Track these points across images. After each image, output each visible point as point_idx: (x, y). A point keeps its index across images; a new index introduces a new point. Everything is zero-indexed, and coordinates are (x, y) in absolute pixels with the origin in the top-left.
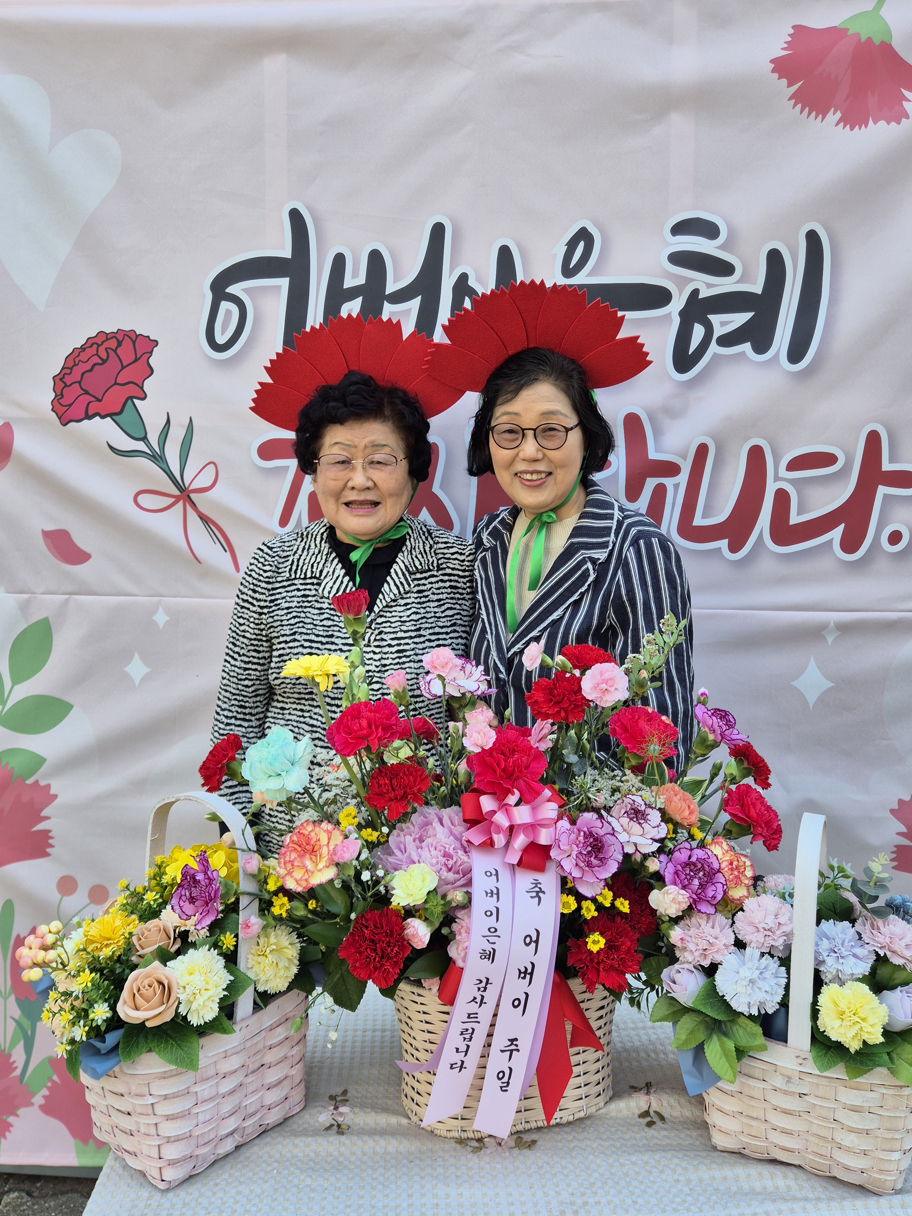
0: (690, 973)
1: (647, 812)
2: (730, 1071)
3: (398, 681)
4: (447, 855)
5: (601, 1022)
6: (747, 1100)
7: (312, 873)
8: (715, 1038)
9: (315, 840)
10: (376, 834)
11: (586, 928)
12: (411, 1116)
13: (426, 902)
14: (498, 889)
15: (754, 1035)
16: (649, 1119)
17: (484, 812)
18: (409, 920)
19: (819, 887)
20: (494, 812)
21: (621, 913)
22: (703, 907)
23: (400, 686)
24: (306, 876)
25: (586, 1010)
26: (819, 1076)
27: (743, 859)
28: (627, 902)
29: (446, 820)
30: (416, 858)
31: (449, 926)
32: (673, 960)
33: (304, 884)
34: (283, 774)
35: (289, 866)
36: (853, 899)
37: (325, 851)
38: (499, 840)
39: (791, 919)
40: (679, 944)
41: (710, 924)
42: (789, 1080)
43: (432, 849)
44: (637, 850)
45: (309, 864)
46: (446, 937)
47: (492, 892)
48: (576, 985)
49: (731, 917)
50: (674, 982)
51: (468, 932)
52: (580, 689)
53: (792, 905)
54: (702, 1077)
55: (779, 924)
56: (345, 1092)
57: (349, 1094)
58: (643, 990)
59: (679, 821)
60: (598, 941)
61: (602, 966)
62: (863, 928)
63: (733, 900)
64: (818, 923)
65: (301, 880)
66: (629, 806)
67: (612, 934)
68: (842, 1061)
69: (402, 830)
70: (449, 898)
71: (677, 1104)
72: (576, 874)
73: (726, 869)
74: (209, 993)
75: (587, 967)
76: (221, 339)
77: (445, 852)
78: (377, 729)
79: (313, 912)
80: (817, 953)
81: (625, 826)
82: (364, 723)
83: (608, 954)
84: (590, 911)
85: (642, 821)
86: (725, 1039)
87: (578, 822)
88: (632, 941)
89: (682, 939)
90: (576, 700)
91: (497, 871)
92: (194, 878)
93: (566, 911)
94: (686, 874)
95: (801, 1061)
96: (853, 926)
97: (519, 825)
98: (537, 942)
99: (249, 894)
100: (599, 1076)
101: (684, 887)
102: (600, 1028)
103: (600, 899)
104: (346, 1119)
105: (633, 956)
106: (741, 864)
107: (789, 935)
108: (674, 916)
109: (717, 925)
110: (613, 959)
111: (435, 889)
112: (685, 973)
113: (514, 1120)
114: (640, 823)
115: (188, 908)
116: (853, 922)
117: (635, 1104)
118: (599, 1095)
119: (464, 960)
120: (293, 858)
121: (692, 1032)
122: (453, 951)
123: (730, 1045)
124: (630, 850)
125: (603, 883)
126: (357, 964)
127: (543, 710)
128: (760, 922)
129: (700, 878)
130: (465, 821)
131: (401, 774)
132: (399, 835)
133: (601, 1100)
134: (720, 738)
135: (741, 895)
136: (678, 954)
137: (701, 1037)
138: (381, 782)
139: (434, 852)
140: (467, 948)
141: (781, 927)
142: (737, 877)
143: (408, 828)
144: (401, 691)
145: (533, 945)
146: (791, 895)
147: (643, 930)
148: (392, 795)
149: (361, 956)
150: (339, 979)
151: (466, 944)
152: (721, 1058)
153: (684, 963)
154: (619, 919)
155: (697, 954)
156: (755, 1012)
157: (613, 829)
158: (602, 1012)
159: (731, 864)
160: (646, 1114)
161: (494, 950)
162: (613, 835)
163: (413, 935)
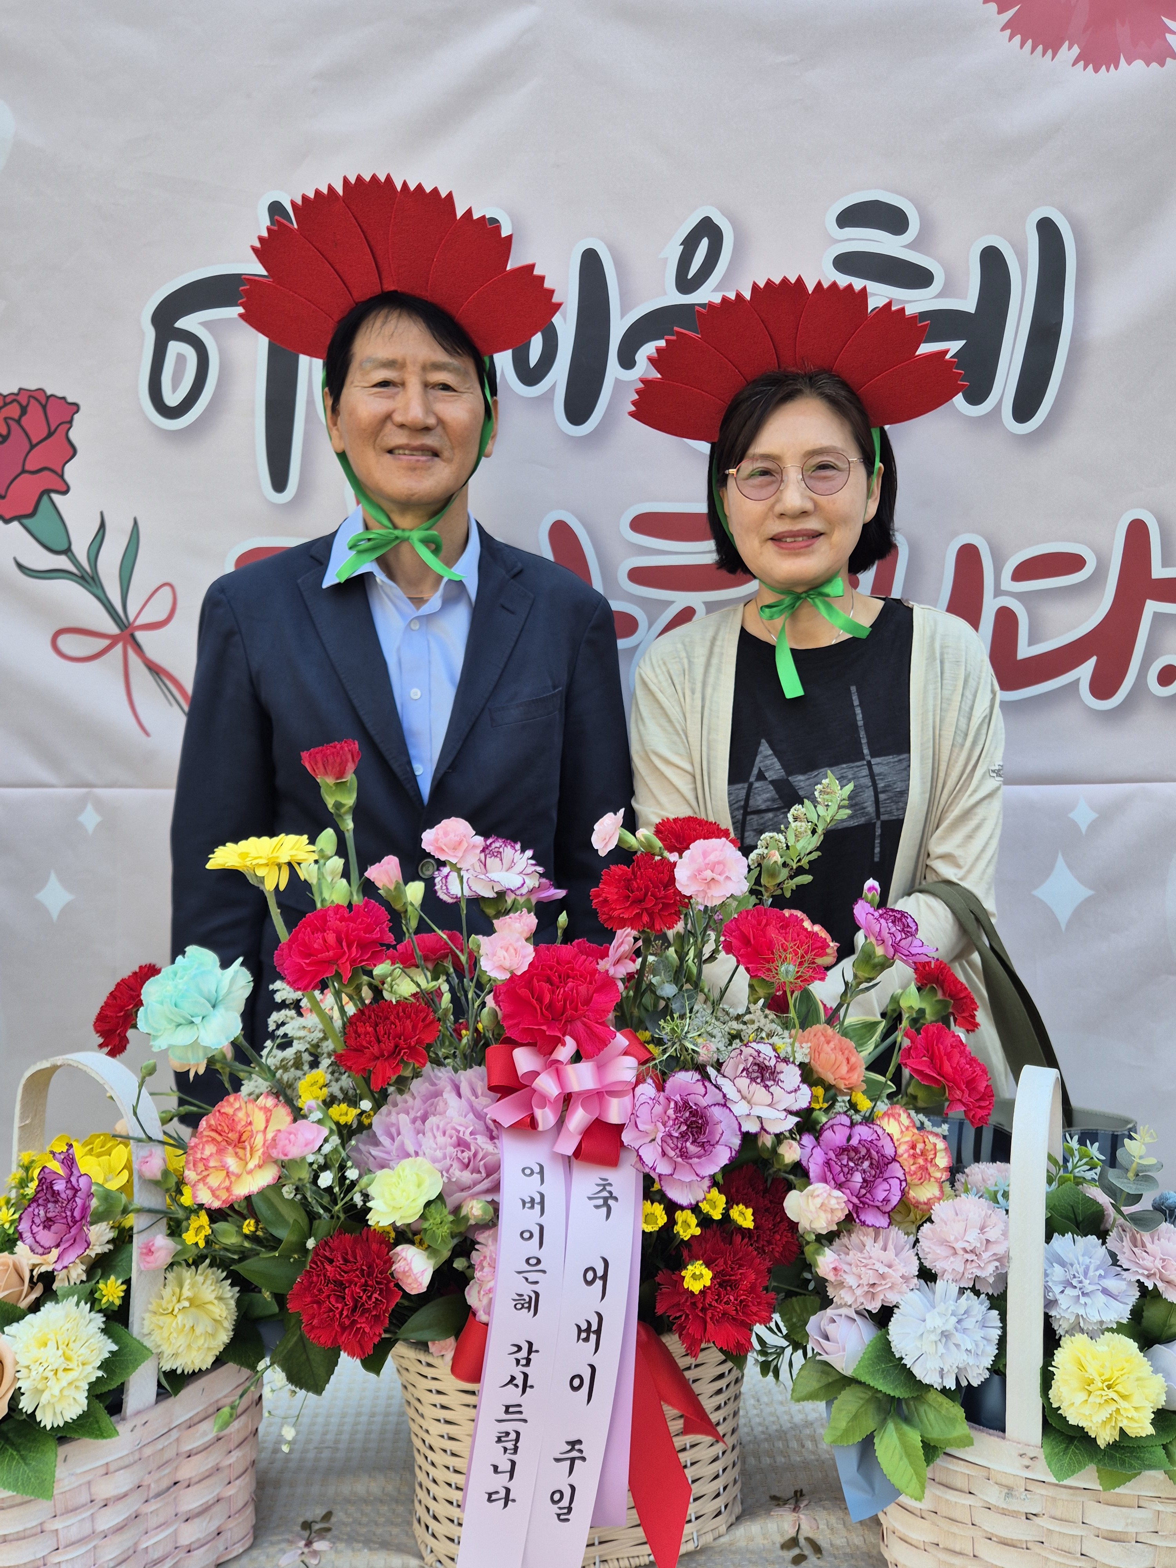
0: (849, 1323)
1: (778, 1069)
2: (915, 1480)
3: (387, 872)
4: (461, 1144)
5: (720, 1399)
6: (945, 1524)
7: (238, 1176)
8: (891, 1426)
9: (243, 1123)
10: (353, 1112)
11: (685, 1253)
12: (424, 1555)
13: (423, 1217)
14: (542, 1196)
15: (952, 1421)
16: (796, 1551)
17: (520, 1073)
18: (399, 1248)
19: (1050, 1181)
20: (535, 1074)
21: (740, 1229)
22: (870, 1217)
23: (391, 882)
24: (227, 1183)
25: (694, 1381)
26: (1056, 1485)
27: (932, 1139)
28: (750, 1211)
29: (465, 1089)
30: (411, 1149)
31: (468, 1256)
32: (826, 1302)
33: (224, 1195)
34: (197, 1020)
35: (201, 1167)
36: (1104, 1199)
37: (259, 1140)
38: (546, 1117)
39: (1005, 1234)
40: (831, 1277)
41: (881, 1242)
42: (1010, 1491)
43: (439, 1134)
44: (762, 1128)
45: (232, 1162)
46: (462, 1273)
47: (532, 1200)
48: (673, 1343)
49: (914, 1231)
50: (827, 1338)
51: (493, 1266)
52: (672, 879)
53: (1007, 1211)
54: (873, 1489)
55: (988, 1241)
56: (328, 1516)
57: (333, 1519)
58: (783, 1349)
59: (833, 1082)
60: (701, 1275)
61: (709, 1315)
62: (1119, 1245)
63: (917, 1205)
64: (1048, 1238)
65: (218, 1188)
66: (751, 1059)
67: (725, 1263)
68: (1091, 1460)
69: (395, 1105)
70: (464, 1212)
71: (841, 1526)
72: (663, 1168)
73: (906, 1156)
74: (71, 1376)
75: (687, 1316)
76: (172, 399)
77: (459, 1138)
78: (350, 947)
79: (252, 1238)
80: (1047, 1289)
81: (745, 1091)
82: (331, 938)
83: (719, 1295)
84: (689, 1226)
85: (769, 1083)
86: (906, 1428)
87: (668, 1085)
88: (758, 1272)
89: (835, 1269)
90: (665, 897)
91: (541, 1167)
92: (52, 1188)
93: (649, 1229)
94: (842, 1166)
95: (1027, 1462)
96: (1104, 1243)
97: (579, 1094)
98: (604, 1278)
99: (150, 1211)
100: (719, 1484)
101: (839, 1186)
102: (719, 1408)
103: (705, 1207)
104: (323, 1560)
105: (759, 1297)
106: (929, 1147)
107: (1003, 1259)
108: (824, 1232)
109: (890, 1246)
110: (725, 1303)
111: (440, 1197)
112: (842, 1323)
113: (584, 1559)
114: (767, 1087)
115: (46, 1237)
116: (1103, 1235)
117: (775, 1526)
118: (719, 1513)
119: (488, 1312)
120: (207, 1152)
121: (855, 1417)
122: (473, 1296)
123: (915, 1437)
124: (752, 1127)
125: (707, 1183)
126: (315, 1322)
127: (616, 913)
128: (957, 1240)
129: (864, 1171)
130: (491, 1088)
131: (392, 1018)
132: (389, 1113)
133: (721, 1523)
134: (892, 951)
135: (929, 1195)
136: (831, 1293)
137: (869, 1424)
138: (361, 1030)
139: (441, 1139)
140: (490, 1290)
141: (991, 1246)
142: (924, 1169)
143: (406, 1102)
144: (392, 887)
145: (599, 1283)
146: (1006, 1195)
147: (777, 1255)
148: (375, 1050)
149: (320, 1308)
150: (296, 1343)
151: (491, 1284)
152: (901, 1459)
153: (840, 1306)
154: (738, 1238)
155: (859, 1292)
156: (951, 1385)
157: (724, 1096)
158: (722, 1383)
159: (913, 1147)
160: (793, 1542)
161: (537, 1295)
162: (725, 1105)
163: (404, 1272)
